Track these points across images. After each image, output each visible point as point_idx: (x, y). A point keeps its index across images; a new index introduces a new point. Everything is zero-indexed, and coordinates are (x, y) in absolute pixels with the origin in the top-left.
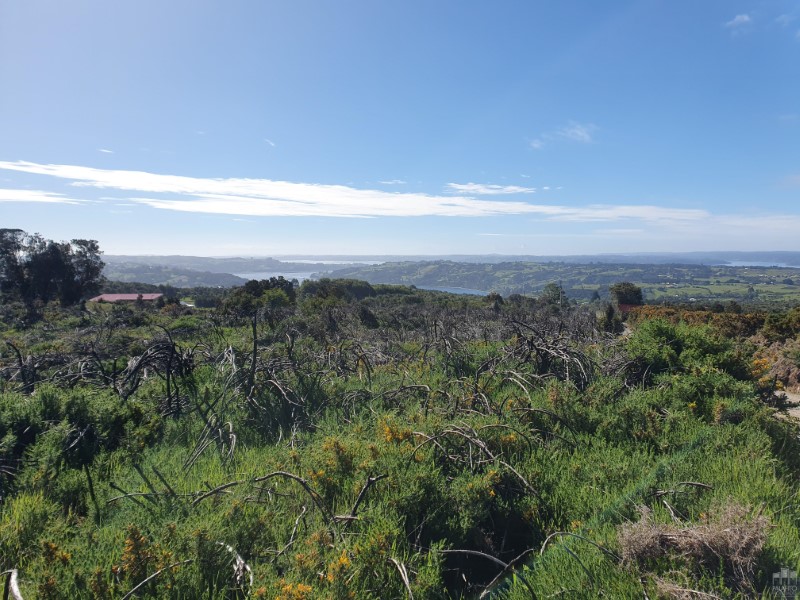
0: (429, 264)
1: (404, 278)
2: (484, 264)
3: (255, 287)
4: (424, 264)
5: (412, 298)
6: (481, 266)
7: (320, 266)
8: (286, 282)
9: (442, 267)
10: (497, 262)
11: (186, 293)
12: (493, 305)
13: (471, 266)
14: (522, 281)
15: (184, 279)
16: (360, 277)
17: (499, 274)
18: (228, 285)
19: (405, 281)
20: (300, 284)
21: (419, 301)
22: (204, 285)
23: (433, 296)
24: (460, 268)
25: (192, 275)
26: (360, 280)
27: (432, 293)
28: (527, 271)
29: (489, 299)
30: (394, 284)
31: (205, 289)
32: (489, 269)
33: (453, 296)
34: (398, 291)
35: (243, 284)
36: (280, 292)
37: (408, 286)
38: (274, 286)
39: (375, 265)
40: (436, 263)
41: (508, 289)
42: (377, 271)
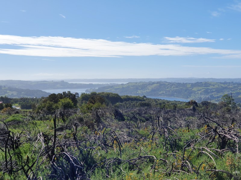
0: (154, 83)
1: (139, 92)
2: (186, 84)
3: (54, 98)
4: (151, 83)
5: (144, 103)
6: (184, 85)
7: (91, 85)
8: (72, 94)
9: (161, 85)
10: (194, 82)
11: (16, 101)
13: (179, 85)
14: (209, 93)
15: (15, 93)
16: (113, 91)
17: (195, 89)
18: (39, 97)
19: (140, 94)
20: (80, 96)
21: (148, 105)
22: (26, 97)
23: (156, 102)
24: (172, 86)
25: (19, 91)
26: (114, 93)
27: (155, 100)
28: (211, 87)
29: (189, 103)
30: (133, 95)
31: (27, 99)
32: (189, 86)
33: (168, 102)
34: (136, 99)
35: (48, 96)
36: (68, 100)
37: (141, 96)
38: (65, 97)
39: (122, 84)
40: (158, 83)
41: (201, 98)
42: (123, 88)
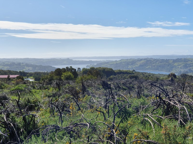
0: (141, 60)
1: (130, 67)
2: (169, 60)
3: (59, 72)
4: (140, 60)
5: (134, 76)
6: (167, 61)
7: (91, 62)
8: (73, 69)
9: (148, 61)
10: (175, 58)
11: (31, 75)
12: (170, 79)
13: (163, 61)
14: (187, 67)
15: (31, 68)
16: (109, 67)
17: (176, 64)
18: (49, 71)
19: (130, 68)
20: (81, 70)
21: (136, 78)
22: (39, 71)
23: (143, 75)
24: (157, 62)
25: (34, 67)
26: (108, 68)
27: (143, 74)
28: (189, 63)
29: (169, 76)
30: (124, 69)
31: (39, 73)
32: (171, 62)
33: (153, 75)
34: (127, 73)
37: (131, 70)
38: (68, 70)
39: (116, 61)
40: (145, 59)
41: (181, 72)
42: (117, 63)
